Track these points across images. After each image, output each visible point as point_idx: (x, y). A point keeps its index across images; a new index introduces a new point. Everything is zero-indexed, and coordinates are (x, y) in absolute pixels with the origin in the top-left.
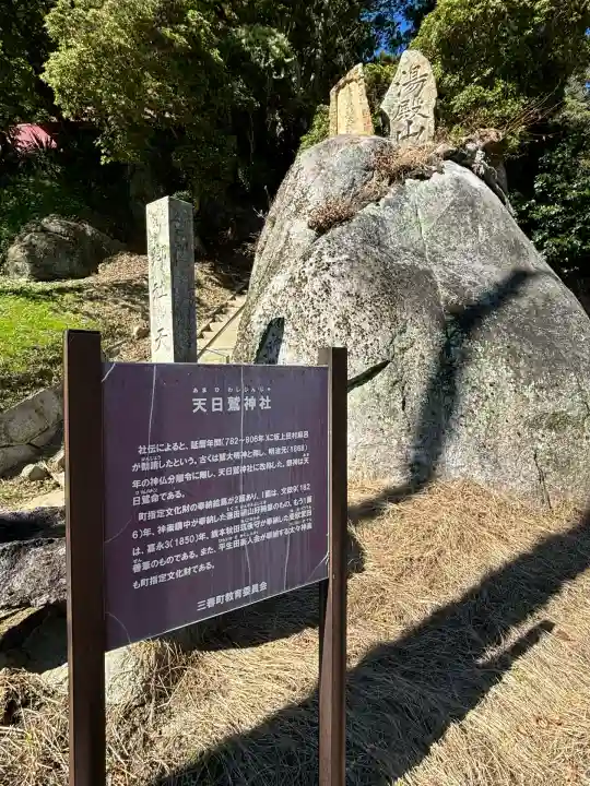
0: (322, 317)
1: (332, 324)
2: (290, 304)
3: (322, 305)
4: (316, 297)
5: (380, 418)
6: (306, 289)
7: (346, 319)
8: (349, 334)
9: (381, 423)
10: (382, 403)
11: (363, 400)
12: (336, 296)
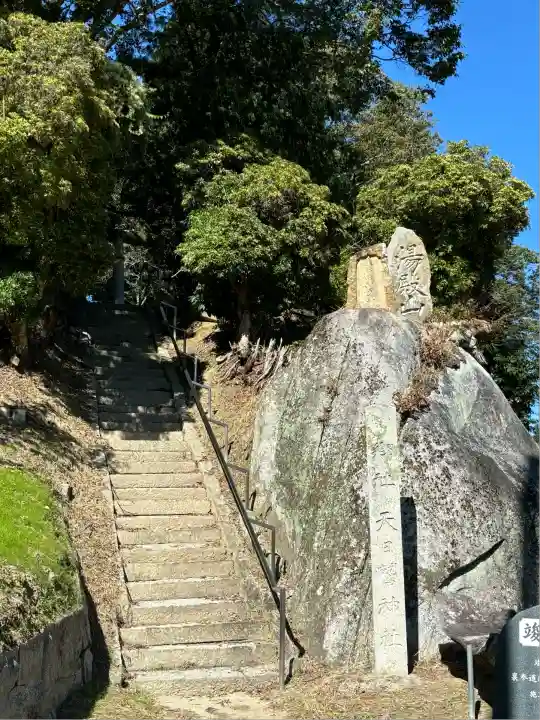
0: (448, 499)
1: (458, 506)
2: (416, 485)
3: (446, 489)
4: (439, 481)
5: (502, 588)
6: (428, 473)
7: (468, 502)
8: (474, 516)
9: (503, 592)
10: (503, 575)
11: (488, 573)
12: (456, 481)
